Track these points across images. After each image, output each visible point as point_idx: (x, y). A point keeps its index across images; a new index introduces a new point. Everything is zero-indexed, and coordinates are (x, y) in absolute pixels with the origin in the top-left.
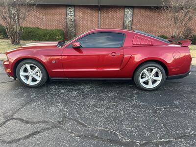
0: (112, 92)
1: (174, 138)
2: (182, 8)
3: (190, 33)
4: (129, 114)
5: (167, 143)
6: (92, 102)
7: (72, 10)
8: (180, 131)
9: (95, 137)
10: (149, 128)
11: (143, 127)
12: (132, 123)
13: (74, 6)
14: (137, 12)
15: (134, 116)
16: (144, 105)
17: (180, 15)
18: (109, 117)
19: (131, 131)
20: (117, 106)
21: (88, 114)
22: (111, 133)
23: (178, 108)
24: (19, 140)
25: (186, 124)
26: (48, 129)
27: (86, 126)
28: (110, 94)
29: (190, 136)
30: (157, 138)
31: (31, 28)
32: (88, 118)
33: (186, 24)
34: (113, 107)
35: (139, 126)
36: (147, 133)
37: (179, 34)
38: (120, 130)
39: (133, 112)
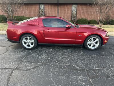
0: (69, 49)
1: (102, 67)
2: (104, 4)
3: (109, 18)
4: (79, 58)
5: (99, 69)
6: (61, 54)
7: (43, 6)
8: (104, 65)
9: (65, 68)
10: (90, 64)
11: (87, 63)
12: (82, 62)
13: (44, 4)
14: (79, 7)
15: (82, 59)
16: (87, 55)
17: (104, 8)
18: (70, 60)
19: (81, 65)
20: (73, 55)
21: (60, 58)
22: (72, 66)
23: (104, 56)
24: (30, 69)
25: (107, 62)
26: (42, 65)
27: (60, 64)
28: (69, 50)
29: (109, 67)
30: (94, 68)
31: (20, 17)
32: (60, 60)
33: (106, 13)
34: (71, 55)
35: (85, 63)
36: (89, 66)
37: (103, 19)
38: (76, 65)
39: (82, 57)
